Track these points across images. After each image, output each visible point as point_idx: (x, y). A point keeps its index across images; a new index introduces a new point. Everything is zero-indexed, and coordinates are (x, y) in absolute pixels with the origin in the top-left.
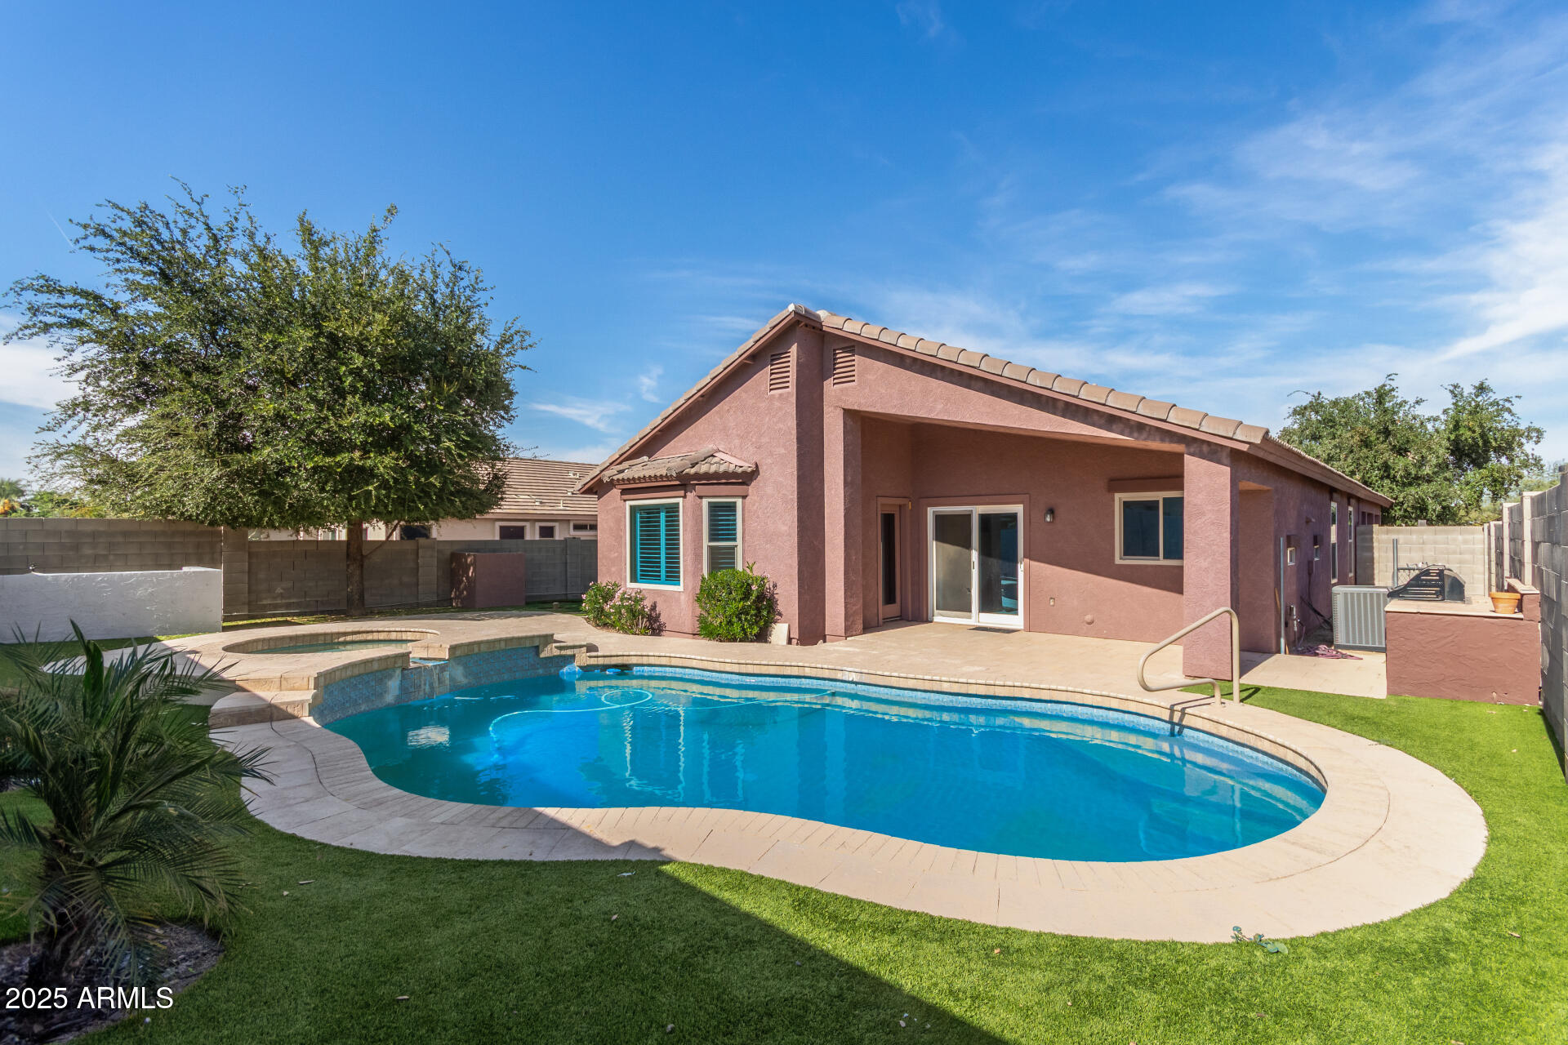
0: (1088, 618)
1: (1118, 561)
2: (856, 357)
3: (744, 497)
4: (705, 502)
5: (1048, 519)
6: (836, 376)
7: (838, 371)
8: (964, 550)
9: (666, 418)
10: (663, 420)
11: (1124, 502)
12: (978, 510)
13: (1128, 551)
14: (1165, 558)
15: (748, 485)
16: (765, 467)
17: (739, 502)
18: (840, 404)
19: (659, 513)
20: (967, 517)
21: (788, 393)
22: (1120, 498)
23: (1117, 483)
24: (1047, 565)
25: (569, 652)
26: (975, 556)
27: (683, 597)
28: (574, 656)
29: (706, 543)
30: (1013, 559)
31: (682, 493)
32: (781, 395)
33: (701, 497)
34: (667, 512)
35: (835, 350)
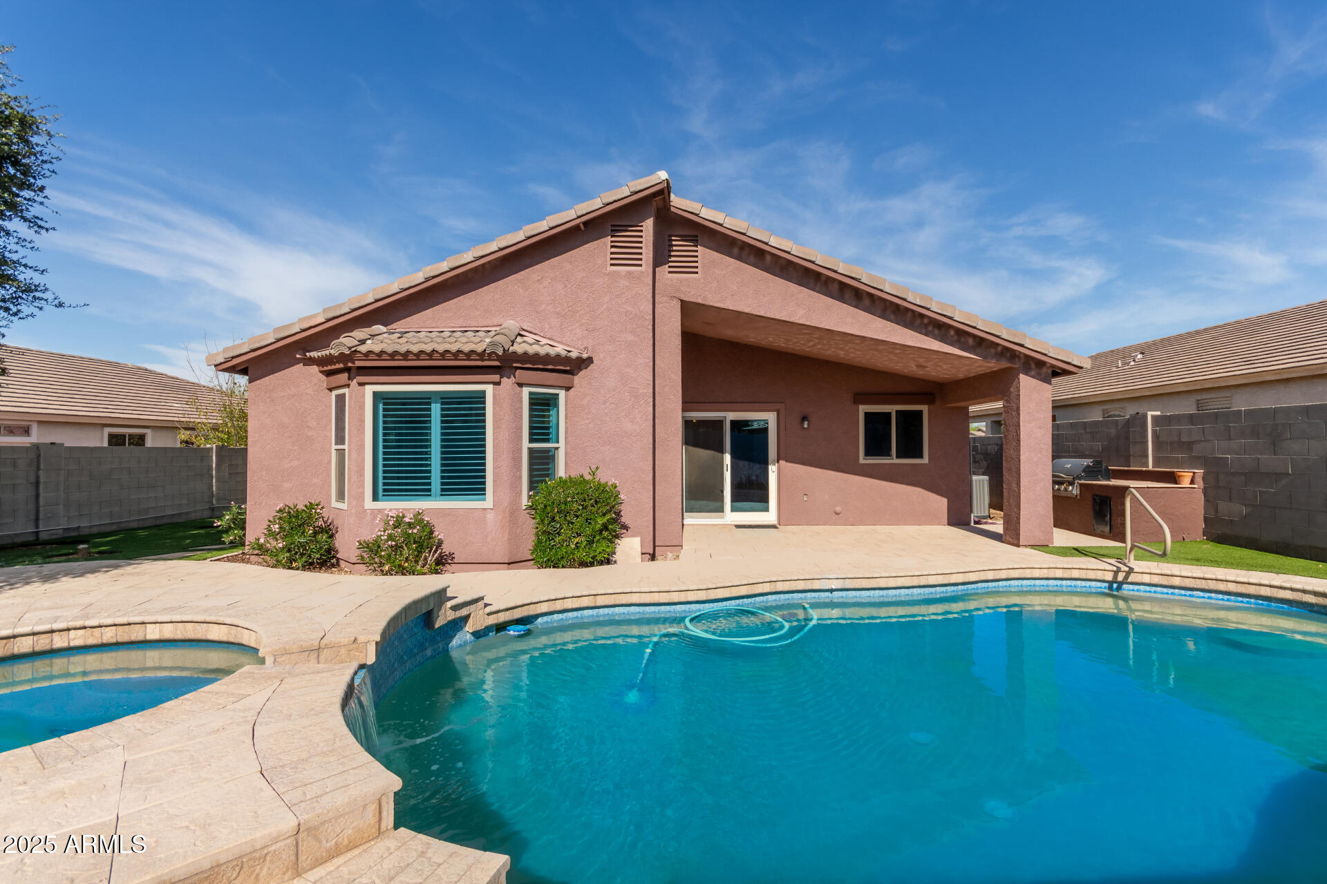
0: (838, 509)
1: (862, 461)
2: (700, 248)
3: (568, 389)
4: (526, 391)
5: (806, 426)
6: (671, 264)
7: (673, 259)
8: (716, 453)
9: (434, 277)
10: (427, 280)
11: (865, 413)
12: (732, 416)
13: (869, 453)
14: (897, 457)
15: (573, 375)
16: (602, 355)
17: (562, 393)
18: (678, 295)
19: (429, 404)
20: (719, 424)
21: (642, 272)
22: (863, 409)
23: (860, 398)
24: (800, 466)
25: (464, 612)
26: (727, 458)
27: (490, 516)
28: (468, 617)
29: (526, 445)
30: (765, 462)
31: (496, 378)
32: (629, 273)
33: (520, 385)
34: (442, 403)
35: (671, 236)
